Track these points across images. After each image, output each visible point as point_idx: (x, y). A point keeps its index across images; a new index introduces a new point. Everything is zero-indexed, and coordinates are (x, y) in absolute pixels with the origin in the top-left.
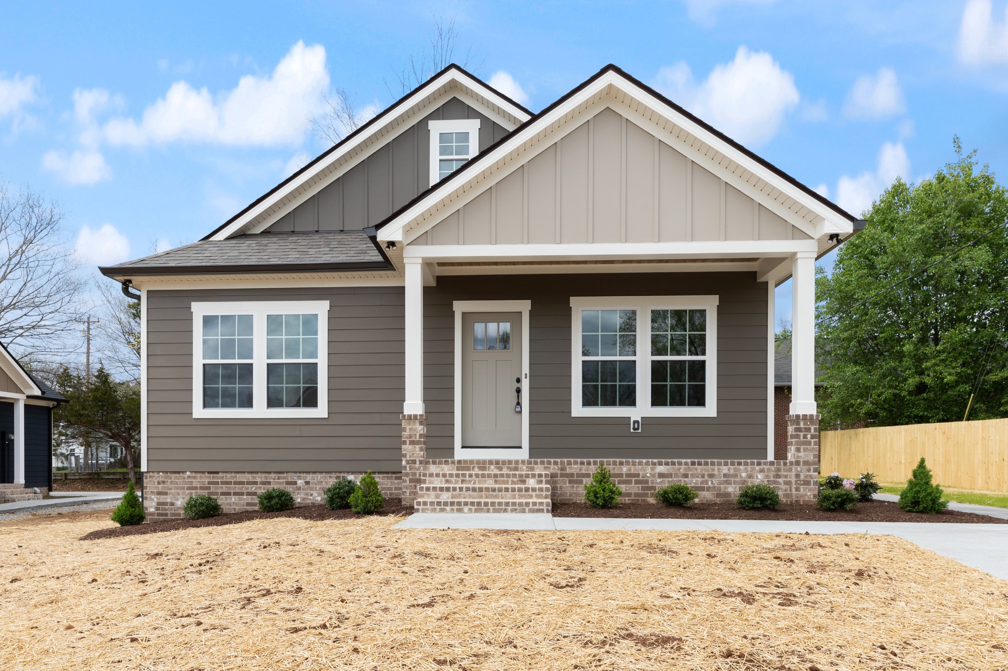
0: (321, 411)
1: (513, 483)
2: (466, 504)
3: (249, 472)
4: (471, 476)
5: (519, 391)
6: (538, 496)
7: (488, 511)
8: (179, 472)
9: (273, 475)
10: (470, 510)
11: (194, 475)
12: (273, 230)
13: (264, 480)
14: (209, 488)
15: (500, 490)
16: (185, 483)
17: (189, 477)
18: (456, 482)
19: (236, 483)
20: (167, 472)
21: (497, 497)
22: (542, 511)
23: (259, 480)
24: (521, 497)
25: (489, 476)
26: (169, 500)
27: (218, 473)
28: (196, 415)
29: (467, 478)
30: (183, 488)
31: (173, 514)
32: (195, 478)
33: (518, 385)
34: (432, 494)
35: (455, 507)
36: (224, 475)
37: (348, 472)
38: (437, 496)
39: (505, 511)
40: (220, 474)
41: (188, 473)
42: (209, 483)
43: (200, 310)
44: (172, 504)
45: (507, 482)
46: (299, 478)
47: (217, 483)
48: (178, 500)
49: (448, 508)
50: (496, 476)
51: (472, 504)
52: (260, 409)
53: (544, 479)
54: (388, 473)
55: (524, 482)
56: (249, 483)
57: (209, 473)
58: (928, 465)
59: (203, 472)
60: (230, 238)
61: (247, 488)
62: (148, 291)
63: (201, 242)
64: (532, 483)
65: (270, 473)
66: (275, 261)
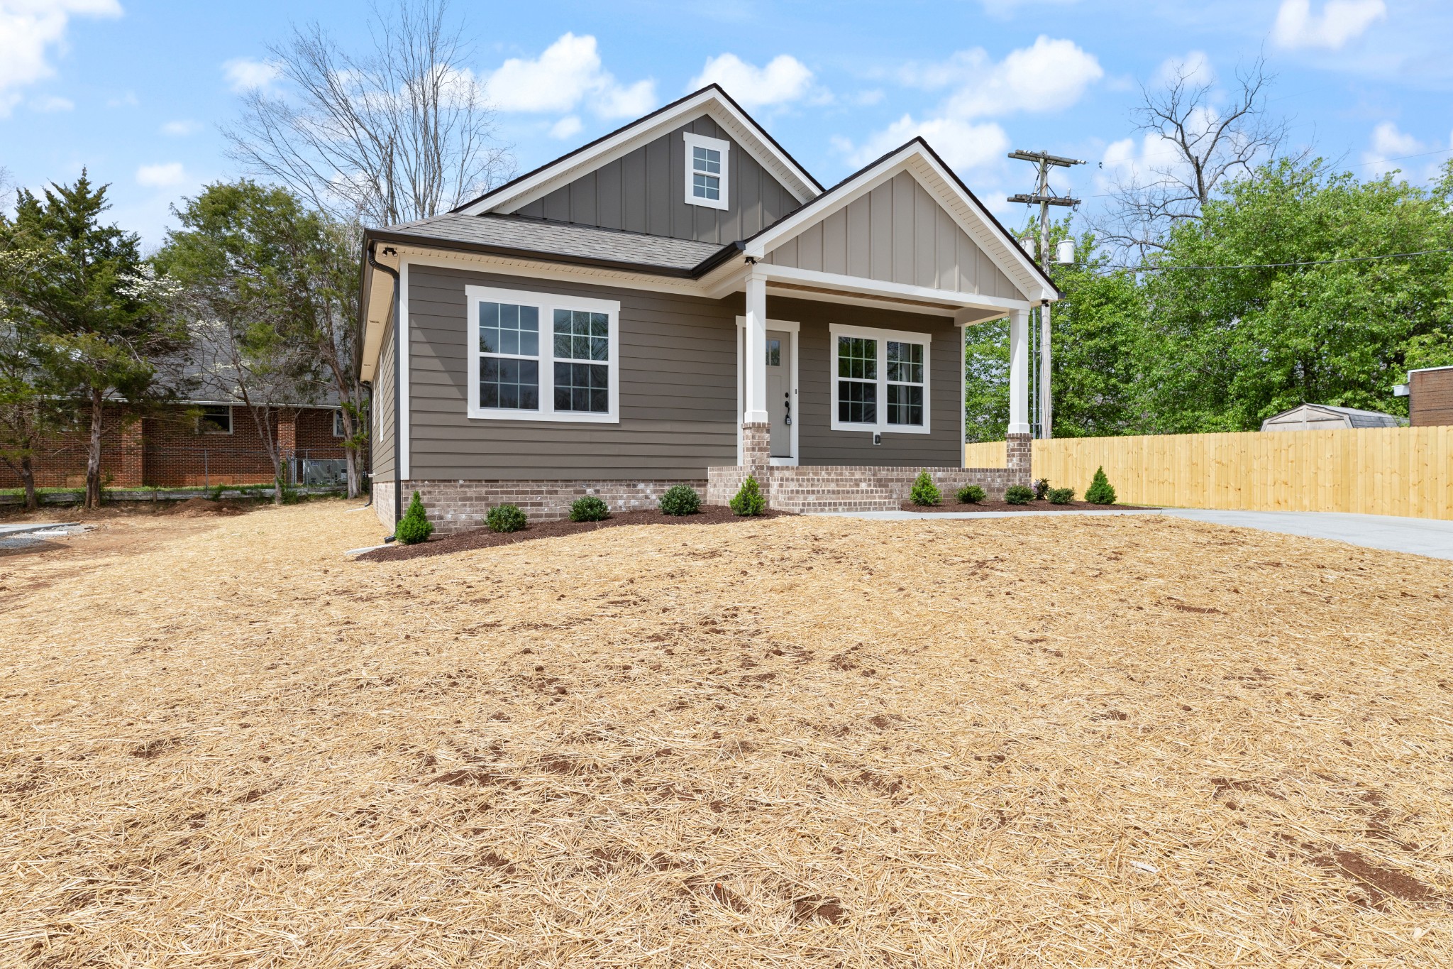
0: (612, 415)
1: (850, 486)
2: (840, 504)
3: (533, 481)
4: (818, 480)
5: (787, 405)
6: (880, 497)
7: (857, 510)
8: (449, 481)
9: (559, 483)
10: (843, 509)
11: (468, 483)
12: (523, 213)
13: (550, 488)
14: (487, 499)
15: (853, 492)
16: (457, 493)
17: (462, 486)
18: (807, 486)
19: (518, 493)
20: (434, 481)
21: (850, 498)
22: (893, 509)
23: (544, 489)
24: (867, 498)
25: (832, 480)
26: (437, 513)
27: (497, 481)
28: (471, 415)
29: (816, 483)
30: (455, 499)
31: (442, 530)
32: (469, 487)
33: (787, 399)
34: (801, 496)
35: (832, 507)
36: (505, 483)
37: (639, 480)
38: (805, 498)
39: (869, 509)
40: (500, 483)
41: (461, 482)
42: (487, 493)
43: (476, 296)
44: (441, 518)
45: (846, 486)
46: (589, 486)
47: (497, 493)
48: (448, 512)
49: (827, 508)
50: (837, 480)
51: (845, 504)
52: (546, 411)
53: (872, 483)
54: (676, 481)
55: (858, 485)
56: (533, 492)
57: (486, 481)
58: (1105, 471)
59: (480, 481)
60: (482, 215)
61: (532, 498)
62: (410, 265)
63: (452, 215)
64: (863, 486)
65: (557, 481)
66: (569, 251)
